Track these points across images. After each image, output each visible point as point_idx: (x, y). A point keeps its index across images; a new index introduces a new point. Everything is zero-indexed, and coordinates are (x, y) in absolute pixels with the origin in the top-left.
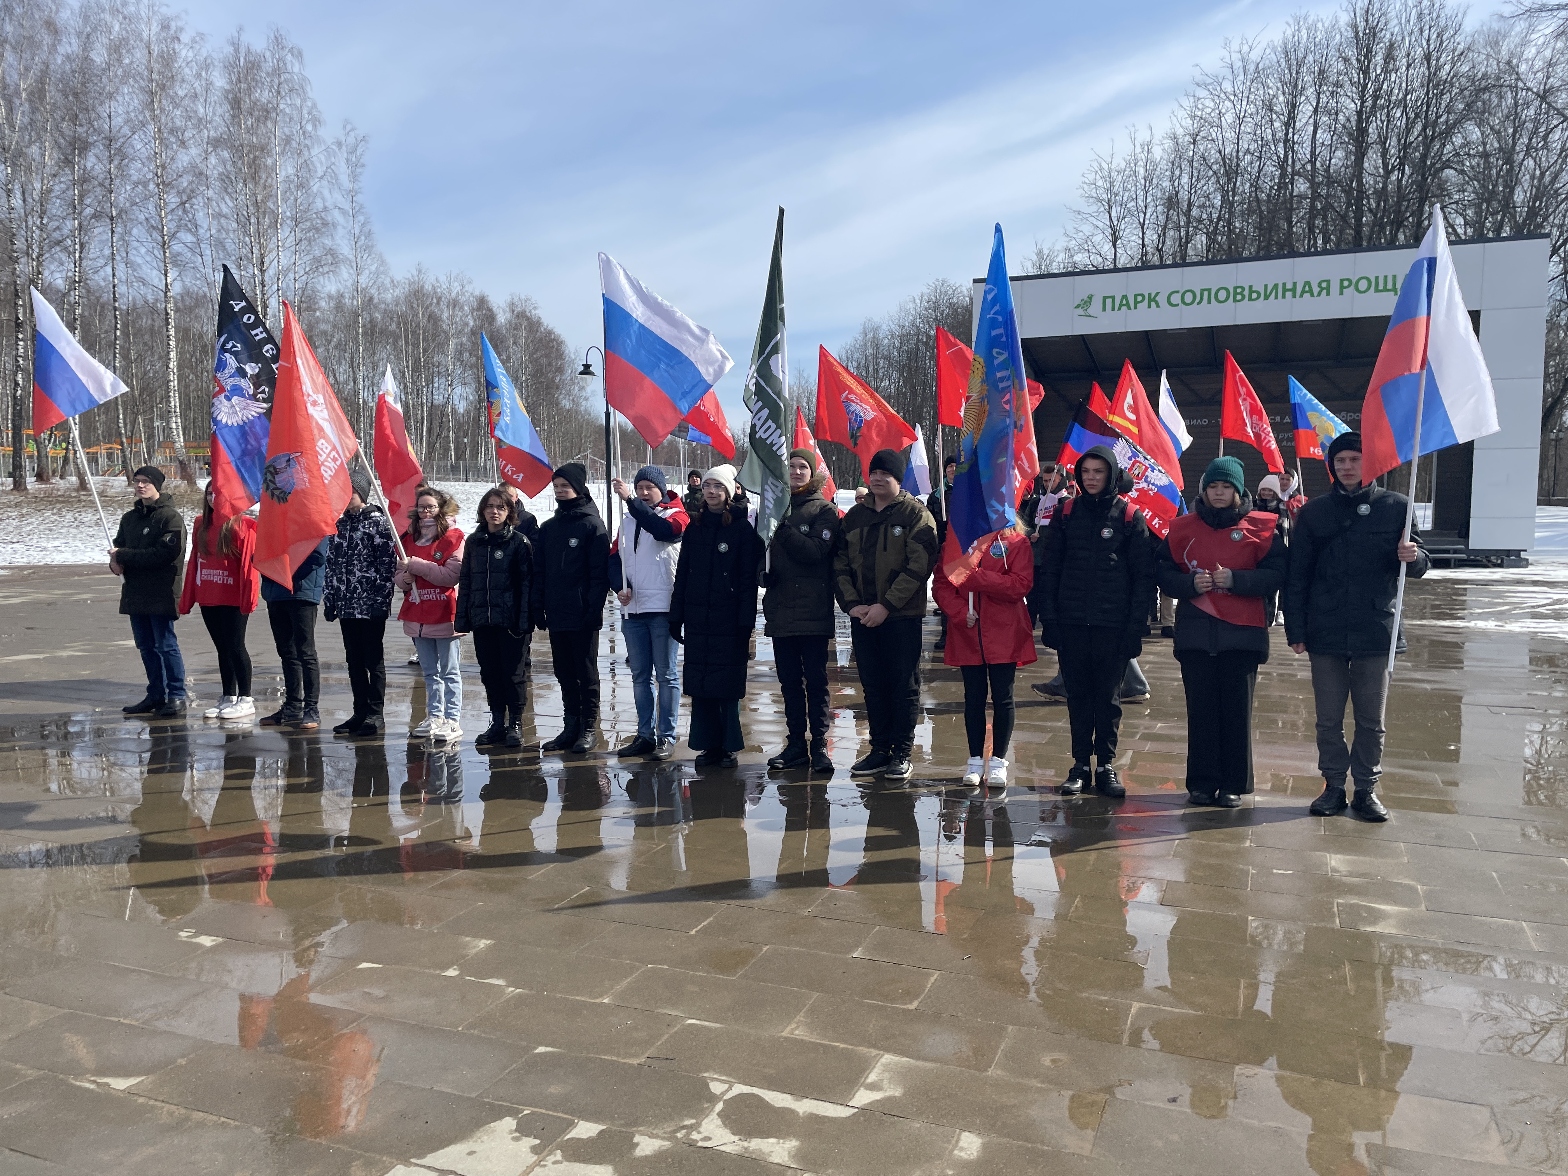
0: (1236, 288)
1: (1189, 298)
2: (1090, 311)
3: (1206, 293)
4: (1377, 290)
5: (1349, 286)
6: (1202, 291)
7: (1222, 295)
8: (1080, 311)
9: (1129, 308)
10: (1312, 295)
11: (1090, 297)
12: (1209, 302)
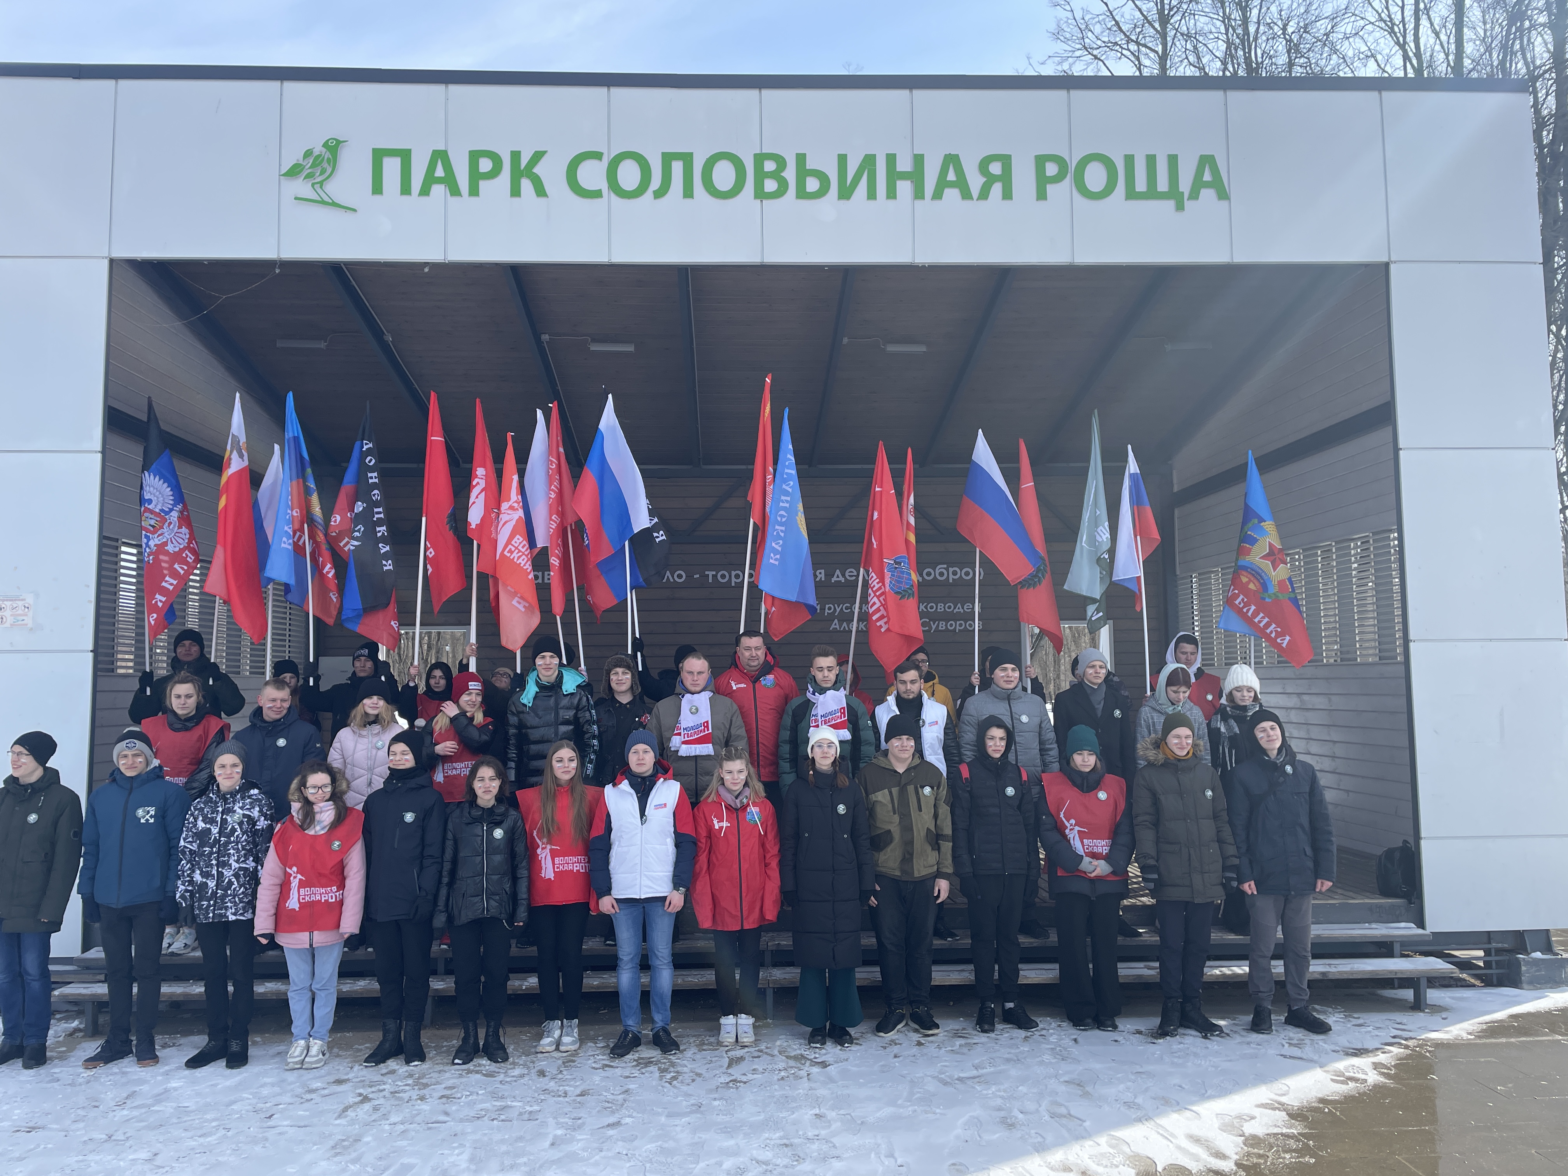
0: (760, 159)
1: (629, 176)
2: (335, 189)
3: (677, 167)
4: (1131, 194)
5: (1058, 178)
6: (668, 159)
7: (724, 176)
8: (301, 187)
9: (455, 191)
10: (966, 195)
11: (334, 147)
12: (688, 193)
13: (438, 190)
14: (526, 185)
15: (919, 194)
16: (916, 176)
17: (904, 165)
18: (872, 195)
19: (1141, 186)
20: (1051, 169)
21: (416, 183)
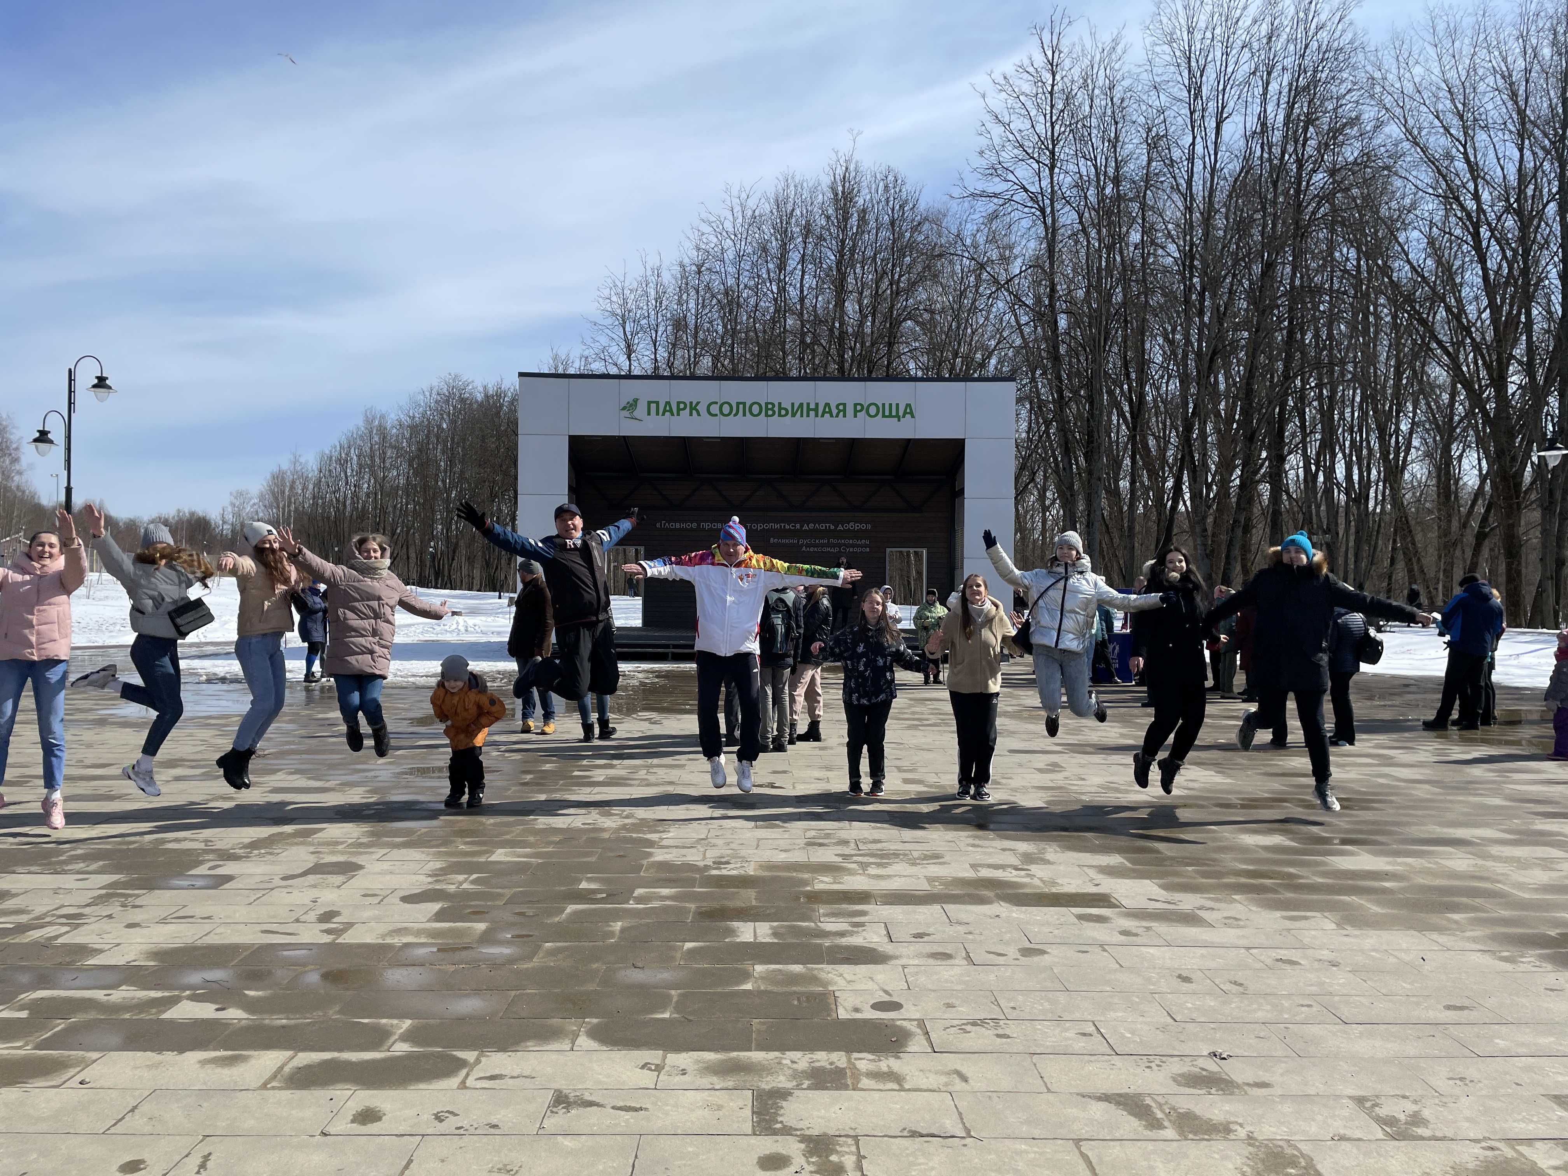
0: (767, 404)
1: (726, 409)
2: (636, 414)
3: (741, 406)
5: (861, 410)
6: (738, 404)
7: (755, 410)
8: (626, 413)
9: (673, 415)
10: (832, 416)
11: (636, 401)
12: (744, 415)
13: (667, 414)
14: (694, 412)
15: (817, 416)
16: (816, 410)
17: (812, 406)
18: (802, 416)
19: (887, 413)
20: (859, 408)
21: (661, 412)
